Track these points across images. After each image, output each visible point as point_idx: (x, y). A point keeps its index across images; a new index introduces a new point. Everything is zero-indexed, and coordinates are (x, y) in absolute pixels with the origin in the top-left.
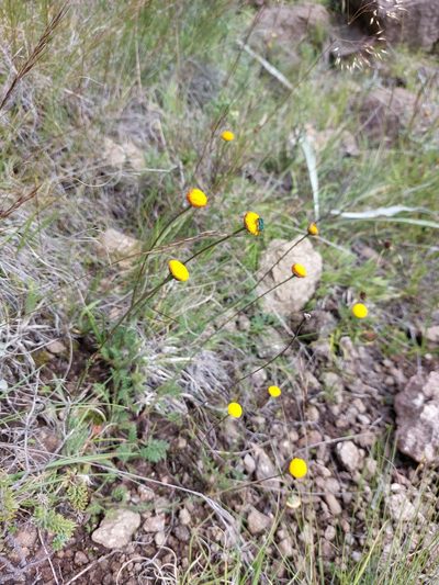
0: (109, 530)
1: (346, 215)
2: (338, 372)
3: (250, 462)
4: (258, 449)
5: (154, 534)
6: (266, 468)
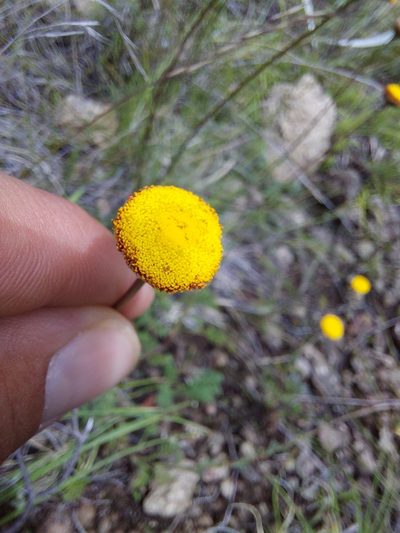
0: (165, 495)
1: (358, 44)
2: (372, 240)
3: (302, 366)
4: (309, 350)
5: (218, 483)
6: (322, 370)
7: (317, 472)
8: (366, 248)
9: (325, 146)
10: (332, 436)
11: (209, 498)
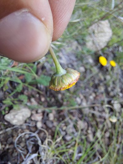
3: (78, 100)
4: (82, 96)
7: (73, 133)
8: (108, 77)
9: (105, 44)
10: (81, 124)
11: (30, 125)
